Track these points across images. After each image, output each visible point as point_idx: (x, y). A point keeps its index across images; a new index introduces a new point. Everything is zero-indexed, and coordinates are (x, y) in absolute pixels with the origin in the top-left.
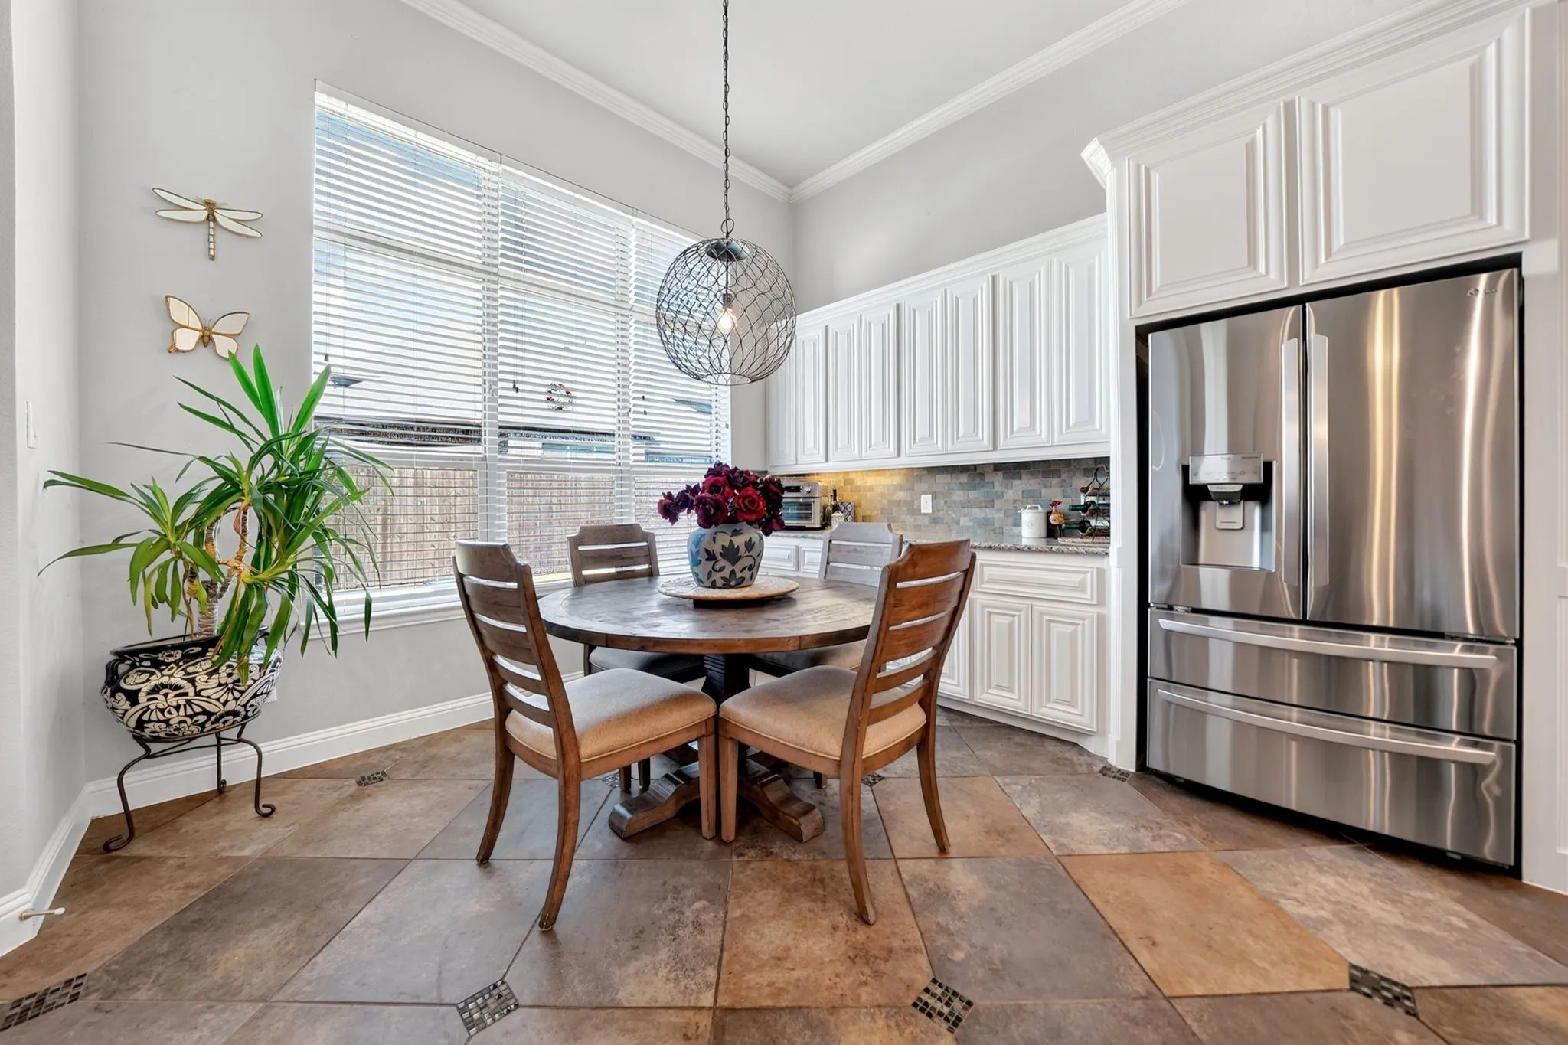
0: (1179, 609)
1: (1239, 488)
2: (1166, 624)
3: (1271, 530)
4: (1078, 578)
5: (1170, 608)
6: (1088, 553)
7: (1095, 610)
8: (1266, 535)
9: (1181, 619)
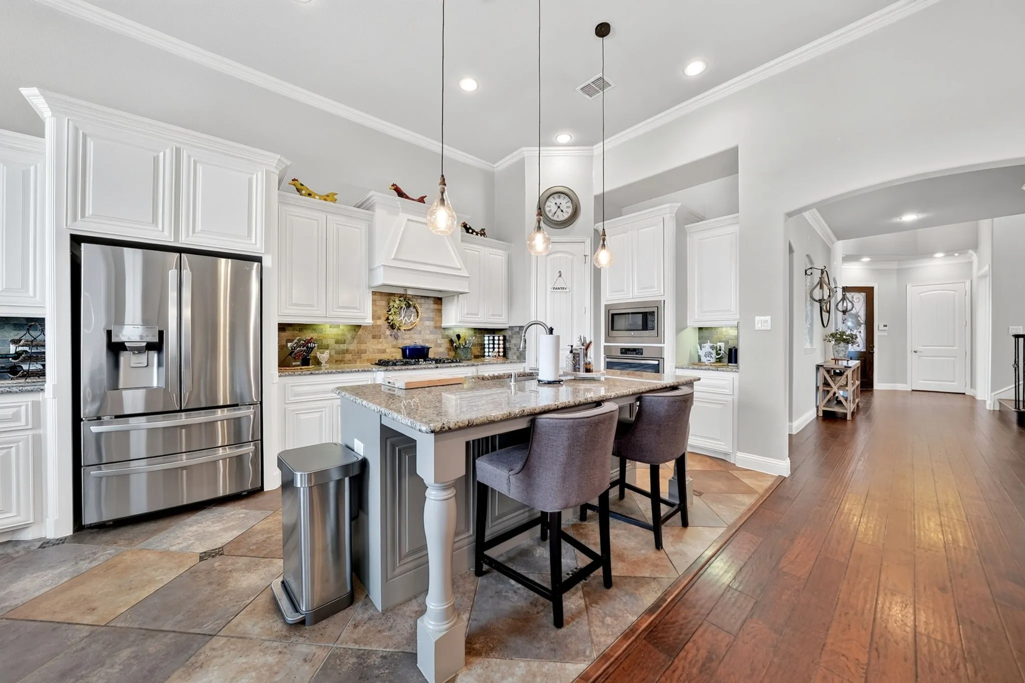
0: (105, 418)
1: (144, 344)
2: (95, 429)
3: (163, 366)
4: (10, 412)
5: (99, 418)
6: (21, 392)
7: (30, 433)
8: (161, 369)
9: (108, 423)
